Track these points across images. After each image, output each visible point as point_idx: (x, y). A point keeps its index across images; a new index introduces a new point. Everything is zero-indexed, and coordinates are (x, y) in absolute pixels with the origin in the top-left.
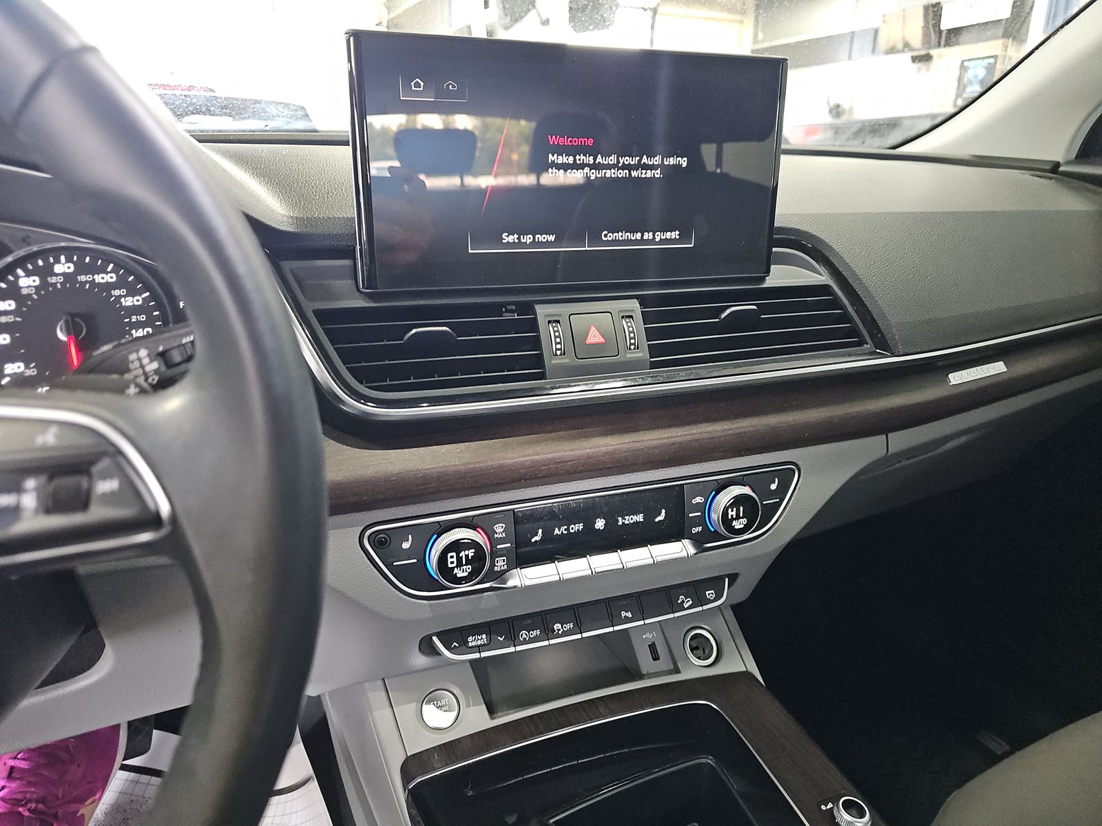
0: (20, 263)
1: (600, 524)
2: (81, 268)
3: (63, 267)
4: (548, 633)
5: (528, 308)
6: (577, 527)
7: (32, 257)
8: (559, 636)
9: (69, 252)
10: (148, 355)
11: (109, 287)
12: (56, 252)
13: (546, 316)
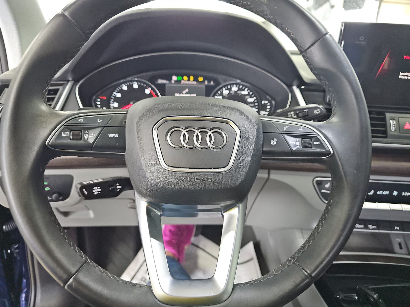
0: (224, 86)
1: (395, 193)
2: (239, 89)
3: (235, 88)
4: (366, 227)
5: (383, 114)
6: (386, 193)
7: (227, 85)
8: (370, 229)
9: (236, 84)
10: (294, 114)
11: (245, 95)
12: (233, 84)
13: (390, 117)
